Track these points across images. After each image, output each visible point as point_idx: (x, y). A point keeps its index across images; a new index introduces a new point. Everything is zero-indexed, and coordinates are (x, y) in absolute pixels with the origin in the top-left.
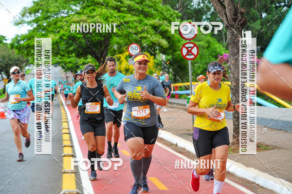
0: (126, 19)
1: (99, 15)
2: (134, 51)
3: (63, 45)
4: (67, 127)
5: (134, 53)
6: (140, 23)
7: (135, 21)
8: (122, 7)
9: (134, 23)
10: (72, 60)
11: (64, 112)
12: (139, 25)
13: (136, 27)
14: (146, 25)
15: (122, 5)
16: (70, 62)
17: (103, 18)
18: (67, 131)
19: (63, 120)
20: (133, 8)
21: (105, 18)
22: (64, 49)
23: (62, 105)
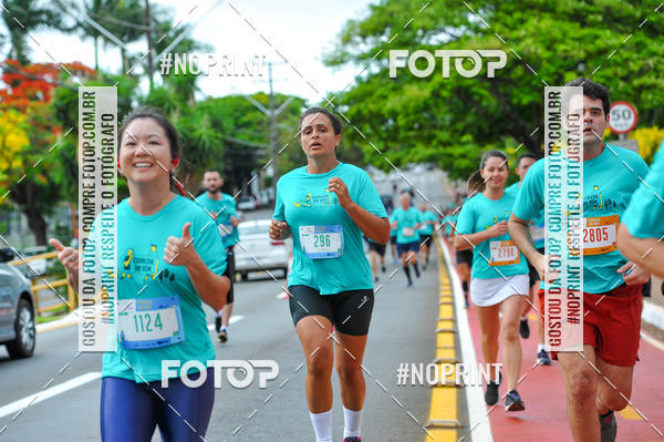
0: (600, 43)
1: (533, 35)
2: (622, 121)
3: (445, 113)
4: (450, 316)
5: (621, 126)
6: (638, 52)
7: (623, 46)
8: (592, 13)
9: (622, 51)
10: (469, 152)
11: (447, 281)
12: (635, 56)
13: (627, 60)
14: (654, 54)
15: (592, 8)
16: (464, 156)
17: (543, 42)
18: (448, 326)
19: (443, 300)
20: (618, 15)
21: (547, 43)
22: (447, 123)
23: (444, 262)
